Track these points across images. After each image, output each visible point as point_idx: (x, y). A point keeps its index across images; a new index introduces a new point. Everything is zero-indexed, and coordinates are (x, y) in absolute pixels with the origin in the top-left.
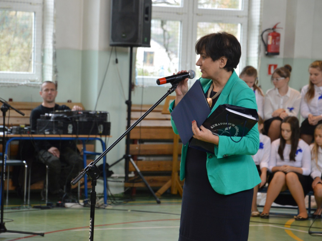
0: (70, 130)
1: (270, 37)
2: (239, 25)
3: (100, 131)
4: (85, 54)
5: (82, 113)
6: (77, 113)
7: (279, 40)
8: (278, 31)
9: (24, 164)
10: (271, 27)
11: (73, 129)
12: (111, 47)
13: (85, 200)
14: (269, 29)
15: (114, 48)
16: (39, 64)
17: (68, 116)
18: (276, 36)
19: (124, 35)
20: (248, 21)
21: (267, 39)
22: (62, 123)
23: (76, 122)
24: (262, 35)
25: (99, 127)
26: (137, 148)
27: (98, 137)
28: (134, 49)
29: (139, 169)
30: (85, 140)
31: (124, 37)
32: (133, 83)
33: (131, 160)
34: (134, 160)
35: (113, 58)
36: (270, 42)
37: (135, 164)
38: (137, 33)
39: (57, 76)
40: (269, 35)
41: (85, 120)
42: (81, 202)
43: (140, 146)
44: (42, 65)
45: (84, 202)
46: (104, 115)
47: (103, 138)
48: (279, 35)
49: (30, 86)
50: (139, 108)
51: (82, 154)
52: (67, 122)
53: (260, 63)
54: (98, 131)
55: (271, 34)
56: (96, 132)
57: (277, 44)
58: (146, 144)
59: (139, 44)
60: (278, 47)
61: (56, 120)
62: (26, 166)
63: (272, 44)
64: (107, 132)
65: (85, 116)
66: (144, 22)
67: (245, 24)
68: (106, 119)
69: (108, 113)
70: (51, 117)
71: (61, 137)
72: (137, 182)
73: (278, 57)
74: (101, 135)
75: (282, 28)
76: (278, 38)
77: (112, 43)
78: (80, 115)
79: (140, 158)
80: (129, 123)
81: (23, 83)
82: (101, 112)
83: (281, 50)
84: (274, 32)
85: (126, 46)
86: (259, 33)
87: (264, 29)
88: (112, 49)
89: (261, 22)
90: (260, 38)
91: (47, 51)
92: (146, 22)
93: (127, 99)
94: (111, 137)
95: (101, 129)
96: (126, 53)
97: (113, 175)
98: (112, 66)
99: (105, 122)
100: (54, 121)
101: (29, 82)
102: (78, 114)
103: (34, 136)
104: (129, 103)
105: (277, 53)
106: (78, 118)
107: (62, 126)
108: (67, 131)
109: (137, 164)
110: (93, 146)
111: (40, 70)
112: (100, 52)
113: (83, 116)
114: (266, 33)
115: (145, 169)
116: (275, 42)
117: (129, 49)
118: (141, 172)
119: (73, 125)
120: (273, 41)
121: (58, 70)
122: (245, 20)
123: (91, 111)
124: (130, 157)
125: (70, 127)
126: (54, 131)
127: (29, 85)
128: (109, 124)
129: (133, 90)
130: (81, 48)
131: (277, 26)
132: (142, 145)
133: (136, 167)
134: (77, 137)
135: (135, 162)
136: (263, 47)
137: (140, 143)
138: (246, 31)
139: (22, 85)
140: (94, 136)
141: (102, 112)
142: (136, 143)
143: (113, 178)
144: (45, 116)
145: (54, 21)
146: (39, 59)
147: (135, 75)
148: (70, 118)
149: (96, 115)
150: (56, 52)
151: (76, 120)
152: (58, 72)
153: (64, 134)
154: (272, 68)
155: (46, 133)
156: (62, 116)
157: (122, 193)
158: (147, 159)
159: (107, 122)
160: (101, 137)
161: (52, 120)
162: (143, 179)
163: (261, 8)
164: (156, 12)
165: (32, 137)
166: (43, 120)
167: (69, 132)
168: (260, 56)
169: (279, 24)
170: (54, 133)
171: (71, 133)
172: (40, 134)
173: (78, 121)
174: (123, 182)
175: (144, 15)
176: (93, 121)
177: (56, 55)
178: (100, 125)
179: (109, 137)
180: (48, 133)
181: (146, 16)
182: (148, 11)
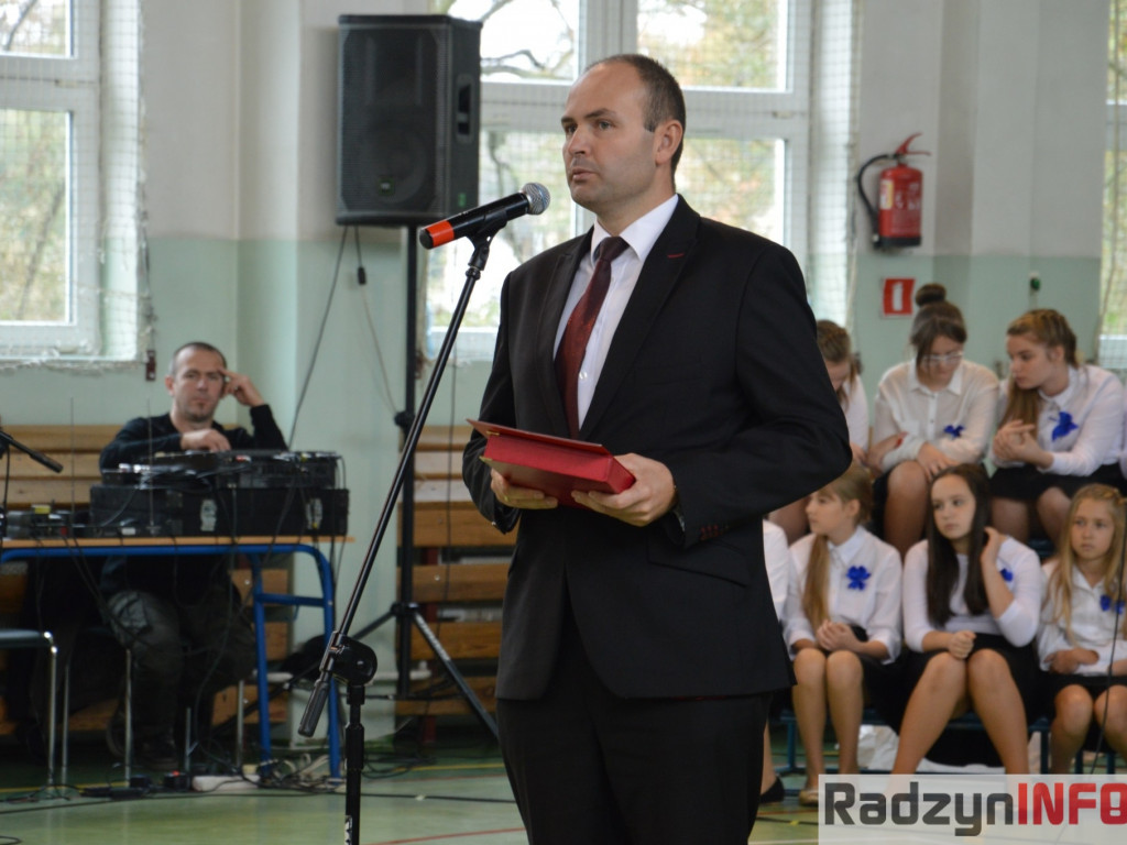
0: (208, 520)
1: (888, 185)
2: (779, 145)
3: (313, 520)
4: (249, 255)
5: (247, 459)
6: (230, 460)
7: (918, 194)
8: (914, 162)
9: (46, 643)
10: (891, 149)
11: (219, 515)
12: (342, 228)
13: (264, 764)
14: (884, 157)
15: (351, 229)
16: (90, 292)
17: (199, 472)
18: (908, 181)
19: (386, 186)
20: (811, 130)
21: (878, 193)
22: (180, 495)
23: (231, 490)
24: (859, 179)
25: (308, 507)
26: (437, 579)
27: (307, 541)
29: (449, 652)
30: (262, 556)
31: (384, 191)
32: (421, 354)
33: (420, 619)
34: (427, 620)
35: (349, 268)
36: (886, 202)
37: (432, 637)
38: (430, 178)
39: (153, 331)
40: (883, 175)
41: (260, 484)
42: (250, 770)
43: (448, 572)
44: (101, 297)
45: (260, 771)
46: (325, 465)
47: (324, 546)
48: (916, 176)
49: (61, 370)
50: (445, 441)
51: (250, 602)
52: (196, 491)
53: (853, 273)
54: (307, 521)
55: (889, 174)
56: (297, 526)
57: (911, 206)
58: (465, 562)
59: (440, 215)
60: (914, 220)
61: (159, 487)
62: (54, 650)
63: (895, 206)
64: (335, 523)
65: (260, 471)
66: (454, 138)
67: (801, 140)
68: (332, 480)
69: (340, 457)
70: (139, 475)
71: (176, 546)
72: (439, 698)
73: (916, 251)
74: (315, 534)
75: (928, 154)
76: (913, 186)
77: (345, 213)
78: (242, 466)
79: (447, 613)
80: (408, 491)
81: (35, 359)
82: (313, 454)
83: (927, 229)
84: (902, 166)
85: (392, 222)
86: (850, 170)
87: (865, 157)
88: (344, 236)
89: (853, 134)
90: (854, 187)
91: (117, 245)
92: (462, 138)
93: (401, 407)
94: (352, 540)
95: (315, 514)
96: (395, 247)
98: (346, 295)
99: (330, 488)
100: (151, 488)
101: (57, 356)
102: (235, 461)
103: (82, 542)
104: (406, 421)
105: (914, 240)
106: (236, 477)
107: (180, 505)
108: (200, 523)
109: (437, 637)
110: (284, 574)
111: (92, 310)
112: (303, 245)
113: (251, 469)
114: (872, 172)
115: (467, 652)
116: (904, 199)
117: (404, 232)
118: (454, 660)
119: (218, 503)
120: (899, 198)
121: (157, 312)
122: (799, 128)
124: (413, 609)
125: (207, 509)
126: (152, 523)
127: (57, 365)
128: (343, 495)
129: (420, 377)
130: (236, 236)
131: (911, 147)
132: (453, 566)
133: (438, 645)
134: (234, 544)
135: (432, 630)
136: (862, 220)
137: (444, 560)
138: (803, 162)
139: (33, 365)
140: (292, 540)
141: (318, 455)
142: (434, 562)
144: (120, 471)
145: (141, 142)
146: (91, 276)
147: (425, 326)
148: (207, 477)
149: (298, 466)
150: (147, 250)
151: (230, 486)
152: (156, 319)
153: (186, 534)
154: (898, 292)
155: (125, 531)
156: (178, 472)
157: (388, 737)
158: (474, 614)
159: (336, 487)
160: (315, 540)
161: (143, 487)
162: (460, 688)
163: (853, 86)
164: (495, 102)
165: (77, 547)
166: (112, 487)
167: (204, 528)
168: (855, 251)
169: (916, 141)
170: (153, 532)
171: (211, 529)
172: (103, 537)
173: (235, 486)
174: (391, 697)
175: (454, 117)
176: (288, 485)
177: (147, 258)
178: (312, 501)
179: (344, 541)
180: (132, 531)
181: (462, 117)
182: (467, 99)
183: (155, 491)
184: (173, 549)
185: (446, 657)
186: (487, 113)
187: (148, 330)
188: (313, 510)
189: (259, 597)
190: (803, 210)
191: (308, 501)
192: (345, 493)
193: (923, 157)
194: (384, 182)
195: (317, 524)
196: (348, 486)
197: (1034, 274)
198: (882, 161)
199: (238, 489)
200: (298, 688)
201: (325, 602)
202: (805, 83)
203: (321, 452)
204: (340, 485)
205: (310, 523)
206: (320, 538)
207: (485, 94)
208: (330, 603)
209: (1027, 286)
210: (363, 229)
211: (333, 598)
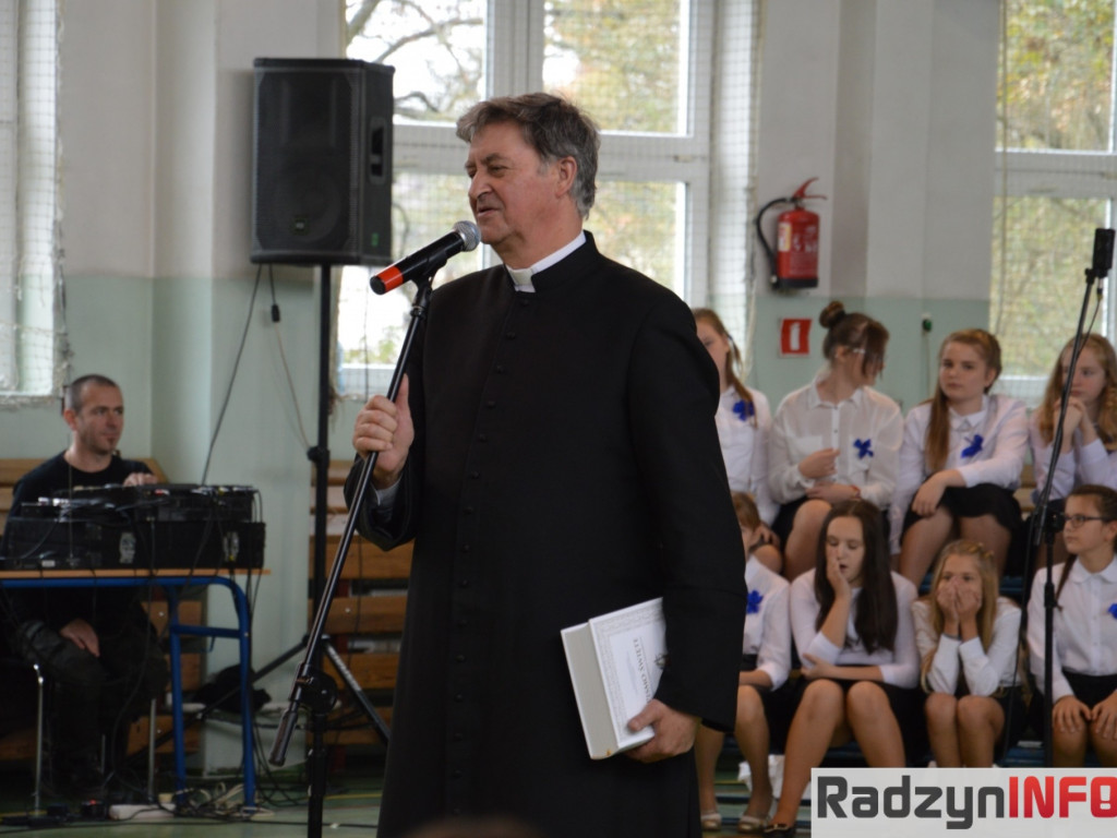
0: (127, 553)
1: (786, 228)
2: (680, 188)
3: (230, 553)
4: (164, 293)
5: (166, 492)
6: (149, 493)
7: (815, 237)
8: (811, 206)
10: (789, 194)
11: (138, 547)
12: (256, 267)
13: (179, 793)
14: (783, 200)
15: (266, 268)
16: (6, 328)
17: (118, 505)
18: (805, 224)
19: (300, 226)
20: (711, 174)
21: (776, 234)
22: (100, 528)
23: (149, 523)
24: (758, 222)
25: (225, 541)
26: (348, 610)
27: (225, 574)
28: (334, 270)
29: (360, 685)
30: (179, 588)
31: (298, 230)
32: (333, 390)
33: (332, 651)
34: (339, 651)
35: (263, 305)
36: (784, 245)
37: (343, 667)
38: (344, 219)
39: (69, 367)
40: (781, 218)
41: (178, 517)
42: (166, 799)
43: (359, 603)
44: (18, 333)
45: (176, 799)
46: (242, 499)
47: (241, 579)
48: (814, 220)
51: (167, 634)
52: (115, 524)
53: (752, 313)
54: (224, 554)
55: (787, 217)
56: (214, 558)
57: (808, 248)
58: (375, 594)
59: (354, 254)
60: (811, 262)
61: (78, 520)
63: (793, 249)
64: (252, 557)
65: (178, 504)
66: (367, 180)
67: (701, 183)
68: (248, 514)
69: (256, 491)
70: (58, 508)
71: (95, 578)
72: (349, 728)
73: (812, 292)
74: (232, 567)
75: (824, 198)
76: (811, 229)
77: (259, 252)
78: (160, 500)
79: (358, 644)
80: (321, 525)
82: (230, 487)
83: (824, 271)
84: (799, 209)
85: (308, 261)
86: (749, 213)
87: (764, 200)
88: (259, 274)
89: (752, 178)
90: (753, 229)
91: (34, 282)
92: (376, 180)
93: (314, 441)
94: (268, 572)
95: (232, 546)
96: (308, 285)
97: (268, 706)
98: (259, 332)
99: (247, 521)
100: (71, 521)
102: (154, 495)
104: (319, 456)
105: (812, 282)
106: (154, 510)
107: (100, 538)
108: (118, 555)
109: (349, 668)
110: (197, 605)
111: (9, 346)
112: (218, 282)
113: (169, 503)
114: (770, 215)
115: (375, 683)
116: (802, 242)
117: (317, 271)
118: (365, 690)
119: (137, 536)
120: (796, 240)
121: (72, 348)
122: (699, 171)
123: (196, 487)
124: (325, 640)
125: (126, 542)
126: (71, 555)
128: (260, 528)
129: (331, 413)
130: (151, 273)
131: (808, 191)
132: (364, 598)
133: (349, 676)
134: (151, 577)
135: (343, 660)
136: (761, 261)
137: (354, 592)
138: (704, 206)
140: (210, 572)
141: (235, 489)
142: (346, 595)
143: (267, 714)
145: (58, 181)
146: (8, 313)
147: (337, 364)
148: (126, 511)
149: (215, 500)
150: (64, 287)
151: (148, 519)
152: (72, 355)
153: (105, 566)
154: (795, 332)
155: (45, 563)
156: (96, 505)
157: (299, 766)
158: (383, 646)
159: (253, 520)
160: (232, 573)
161: (62, 520)
162: (370, 718)
163: (752, 131)
164: (405, 144)
167: (122, 560)
168: (754, 292)
169: (812, 185)
170: (72, 564)
171: (130, 561)
172: (23, 569)
173: (153, 519)
174: (302, 727)
175: (367, 158)
176: (205, 519)
177: (64, 295)
178: (229, 534)
179: (260, 574)
180: (52, 563)
181: (375, 159)
182: (381, 141)
183: (74, 524)
184: (91, 582)
185: (357, 688)
186: (398, 155)
187: (65, 365)
188: (230, 542)
189: (175, 628)
190: (703, 252)
191: (225, 534)
192: (261, 527)
193: (819, 201)
194: (297, 221)
195: (233, 557)
196: (265, 520)
197: (927, 316)
198: (781, 204)
199: (156, 522)
200: (212, 718)
201: (243, 634)
202: (706, 128)
203: (238, 486)
204: (256, 518)
205: (227, 555)
206: (237, 571)
207: (397, 137)
208: (246, 634)
209: (919, 327)
210: (276, 268)
211: (249, 630)
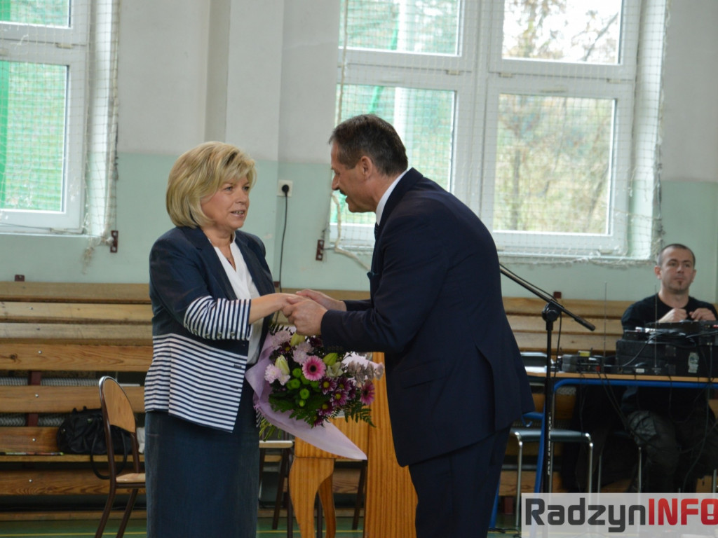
0: (693, 366)
6: (709, 327)
9: (586, 440)
11: (701, 363)
16: (622, 215)
17: (688, 334)
22: (675, 349)
23: (708, 347)
39: (662, 241)
44: (629, 218)
49: (602, 265)
52: (685, 346)
61: (661, 343)
62: (591, 445)
70: (648, 334)
71: (671, 382)
78: (716, 331)
81: (585, 258)
91: (641, 185)
100: (656, 343)
101: (599, 256)
102: (712, 328)
103: (610, 376)
106: (712, 338)
107: (675, 355)
108: (687, 367)
111: (623, 227)
119: (700, 355)
121: (665, 229)
125: (692, 358)
126: (656, 366)
127: (599, 262)
134: (710, 383)
139: (584, 261)
144: (636, 331)
145: (660, 119)
146: (623, 205)
148: (693, 338)
150: (660, 188)
151: (708, 344)
152: (664, 233)
153: (678, 374)
155: (638, 370)
156: (673, 333)
161: (650, 342)
165: (606, 379)
166: (630, 341)
167: (690, 371)
170: (656, 372)
171: (695, 372)
172: (623, 374)
173: (711, 344)
177: (660, 194)
180: (642, 371)
183: (657, 345)
184: (669, 384)
187: (659, 240)
199: (713, 346)
